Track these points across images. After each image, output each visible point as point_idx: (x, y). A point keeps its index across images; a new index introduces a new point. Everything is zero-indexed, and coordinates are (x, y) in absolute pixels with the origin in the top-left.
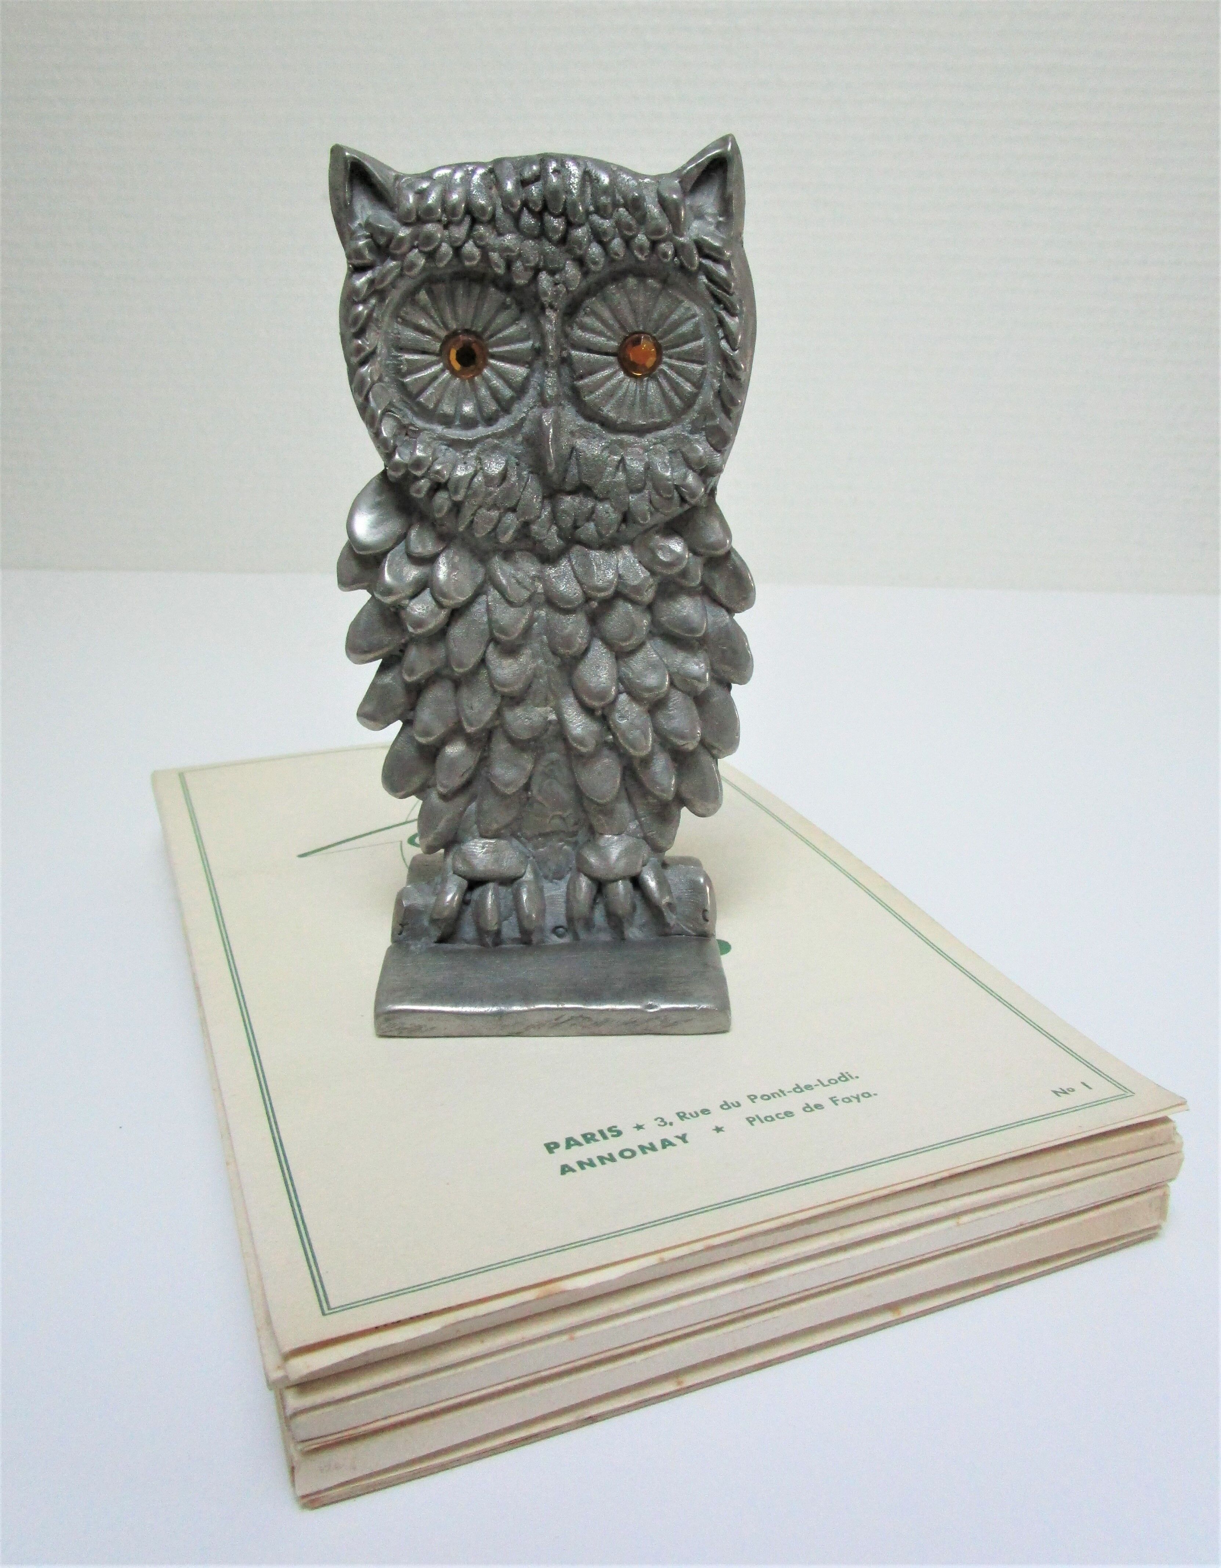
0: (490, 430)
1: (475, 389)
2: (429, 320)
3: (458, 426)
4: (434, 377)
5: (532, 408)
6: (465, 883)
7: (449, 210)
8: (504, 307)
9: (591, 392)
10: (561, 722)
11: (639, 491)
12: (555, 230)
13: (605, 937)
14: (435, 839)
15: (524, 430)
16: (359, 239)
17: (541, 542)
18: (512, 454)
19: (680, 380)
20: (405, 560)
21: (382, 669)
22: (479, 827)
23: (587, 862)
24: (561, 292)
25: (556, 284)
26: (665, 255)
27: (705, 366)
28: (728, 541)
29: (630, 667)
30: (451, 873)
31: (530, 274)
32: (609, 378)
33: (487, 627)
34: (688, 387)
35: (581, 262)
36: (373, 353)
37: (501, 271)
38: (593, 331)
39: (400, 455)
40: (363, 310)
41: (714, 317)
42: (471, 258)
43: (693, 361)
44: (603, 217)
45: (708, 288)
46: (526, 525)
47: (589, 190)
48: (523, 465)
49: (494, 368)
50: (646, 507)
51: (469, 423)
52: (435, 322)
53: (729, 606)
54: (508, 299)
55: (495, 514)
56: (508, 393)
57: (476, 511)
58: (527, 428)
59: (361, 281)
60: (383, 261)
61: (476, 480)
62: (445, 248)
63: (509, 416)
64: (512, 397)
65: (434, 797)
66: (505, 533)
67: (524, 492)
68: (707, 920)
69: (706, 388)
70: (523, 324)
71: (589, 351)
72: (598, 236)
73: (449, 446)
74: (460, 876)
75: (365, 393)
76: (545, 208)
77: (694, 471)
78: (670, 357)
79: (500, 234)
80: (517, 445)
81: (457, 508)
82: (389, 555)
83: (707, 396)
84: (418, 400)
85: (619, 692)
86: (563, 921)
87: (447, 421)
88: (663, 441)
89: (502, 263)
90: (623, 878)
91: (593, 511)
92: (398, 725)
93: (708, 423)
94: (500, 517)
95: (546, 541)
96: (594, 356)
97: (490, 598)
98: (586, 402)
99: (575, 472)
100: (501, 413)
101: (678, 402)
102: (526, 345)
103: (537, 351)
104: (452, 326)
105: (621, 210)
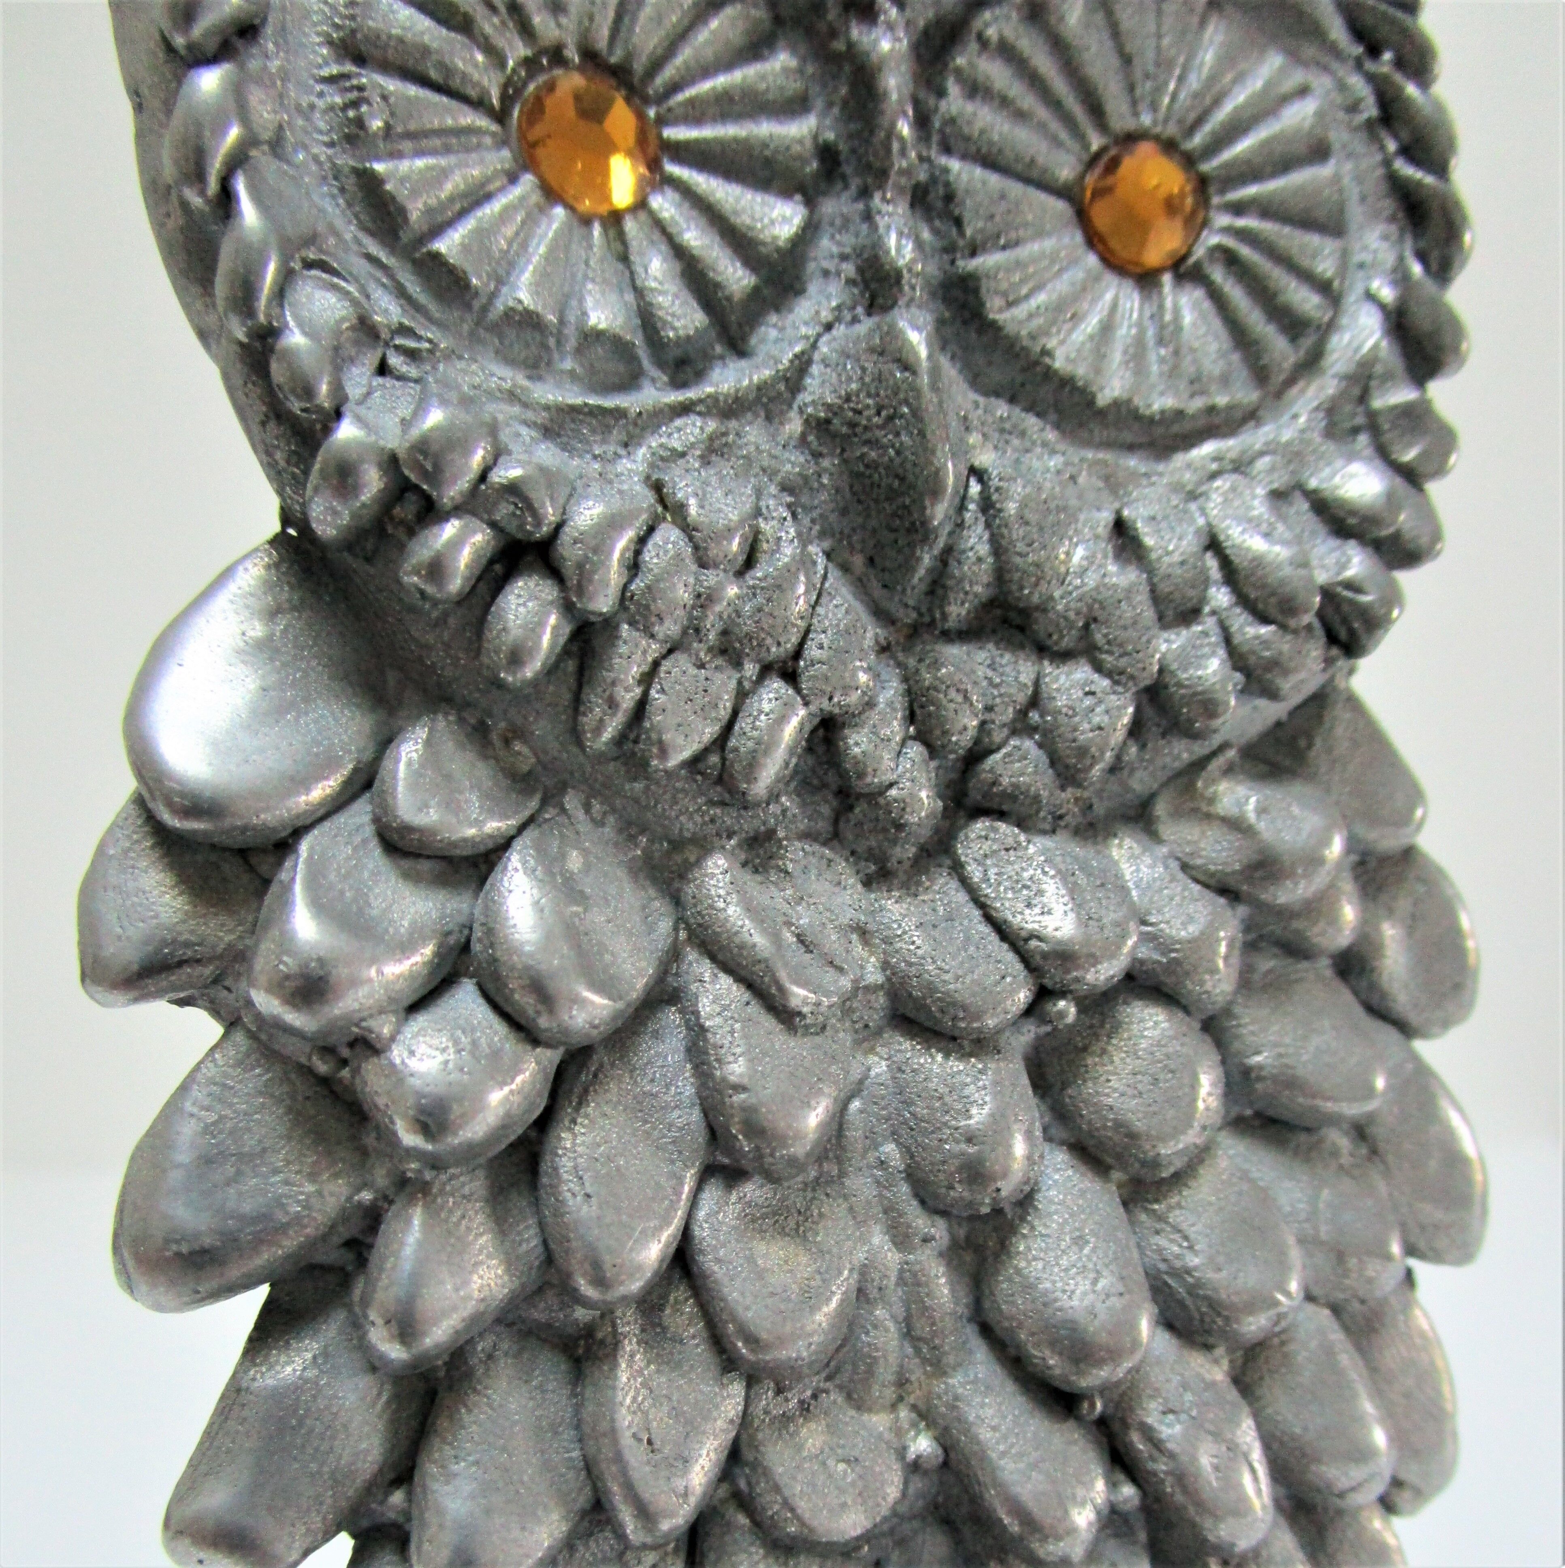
0: (689, 393)
1: (625, 254)
4: (483, 193)
5: (829, 327)
9: (1013, 301)
11: (1194, 615)
15: (804, 397)
18: (772, 472)
20: (374, 854)
21: (274, 1328)
27: (1344, 240)
33: (696, 1115)
34: (1305, 299)
43: (1309, 225)
46: (829, 729)
48: (806, 520)
49: (686, 191)
50: (1216, 664)
53: (1412, 1017)
57: (656, 664)
58: (817, 391)
61: (657, 540)
63: (743, 363)
64: (755, 293)
66: (760, 753)
67: (821, 609)
69: (1352, 298)
70: (783, 60)
71: (994, 165)
77: (1362, 542)
78: (1239, 210)
80: (786, 446)
81: (586, 650)
82: (304, 847)
84: (421, 252)
88: (1239, 465)
91: (1034, 698)
93: (1377, 403)
94: (742, 695)
95: (893, 792)
96: (1015, 189)
97: (705, 1006)
98: (994, 327)
99: (984, 549)
100: (718, 349)
101: (1278, 342)
102: (798, 127)
103: (827, 161)
104: (544, 25)
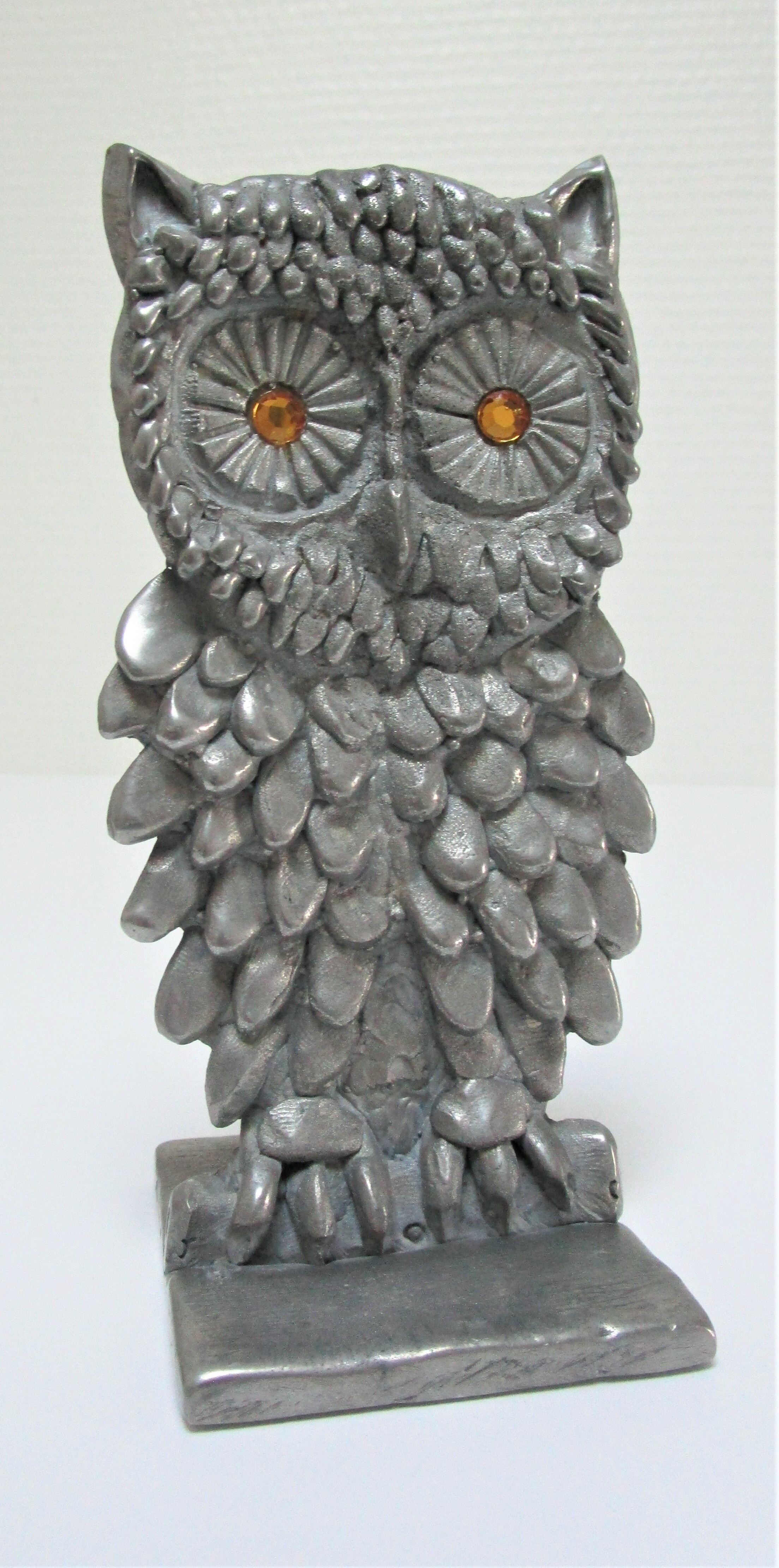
0: (314, 513)
1: (290, 459)
2: (233, 367)
3: (271, 508)
4: (239, 444)
5: (368, 482)
6: (278, 1166)
7: (268, 223)
8: (330, 353)
9: (444, 464)
10: (411, 918)
11: (514, 588)
12: (402, 251)
13: (478, 1234)
14: (233, 1103)
15: (358, 512)
16: (146, 255)
17: (383, 661)
18: (344, 542)
19: (556, 444)
20: (198, 689)
21: (157, 853)
22: (294, 1082)
23: (449, 1120)
24: (408, 330)
25: (401, 321)
26: (539, 286)
27: (587, 428)
28: (620, 659)
29: (502, 831)
30: (257, 1153)
31: (366, 309)
32: (463, 446)
33: (310, 780)
34: (569, 455)
35: (433, 295)
36: (161, 404)
37: (331, 303)
38: (443, 384)
39: (197, 540)
40: (149, 348)
41: (599, 365)
42: (292, 285)
43: (573, 422)
44: (461, 237)
45: (589, 329)
46: (364, 638)
47: (440, 208)
48: (357, 558)
49: (314, 432)
50: (522, 608)
51: (286, 504)
52: (240, 370)
53: (622, 746)
54: (336, 343)
55: (323, 623)
56: (333, 464)
57: (298, 619)
58: (363, 508)
59: (148, 310)
60: (179, 285)
61: (299, 575)
62: (260, 269)
63: (335, 496)
64: (340, 471)
65: (231, 1038)
66: (336, 648)
67: (361, 594)
68: (615, 1196)
69: (591, 454)
70: (353, 377)
71: (438, 410)
72: (455, 261)
73: (261, 532)
74: (271, 1156)
75: (150, 456)
76: (390, 224)
77: (585, 558)
78: (543, 418)
79: (331, 256)
80: (350, 531)
81: (273, 613)
82: (174, 686)
83: (594, 465)
84: (217, 471)
85: (490, 870)
86: (419, 1215)
87: (255, 498)
88: (538, 524)
89: (333, 293)
90: (503, 1142)
91: (449, 621)
92: (178, 934)
93: (597, 498)
94: (330, 628)
95: (389, 661)
96: (446, 417)
97: (314, 741)
98: (435, 476)
99: (427, 565)
100: (326, 491)
101: (556, 473)
102: (358, 404)
103: (370, 413)
104: (262, 377)
105: (483, 232)
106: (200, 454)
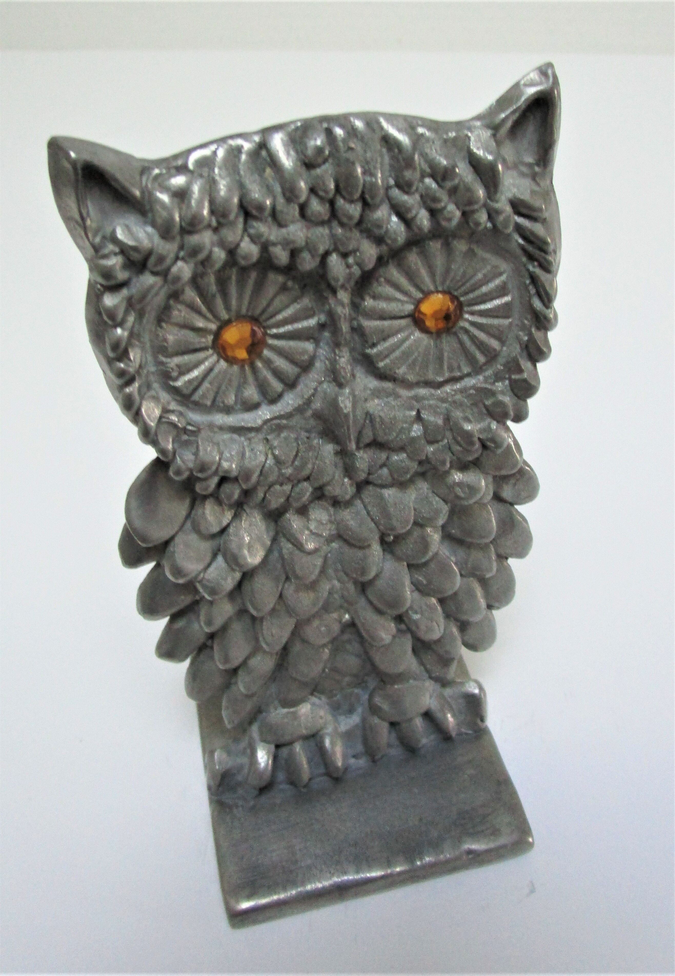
0: (276, 412)
1: (254, 370)
3: (240, 410)
5: (321, 384)
7: (219, 209)
8: (283, 289)
9: (386, 358)
10: (355, 621)
11: (438, 441)
12: (350, 214)
15: (314, 408)
16: (105, 257)
18: (302, 429)
19: (482, 335)
20: (194, 537)
21: (175, 617)
22: (280, 702)
23: (380, 708)
24: (354, 272)
25: (349, 266)
26: (478, 222)
27: (511, 320)
30: (259, 741)
31: (318, 260)
32: (403, 341)
33: (282, 571)
34: (492, 343)
35: (378, 240)
37: (283, 261)
38: (387, 299)
39: (181, 460)
41: (526, 274)
42: (247, 257)
43: (498, 317)
44: (407, 192)
45: (522, 247)
46: (320, 488)
48: (313, 435)
49: (273, 348)
50: (444, 453)
51: (252, 407)
53: (513, 502)
54: (290, 283)
55: (287, 488)
56: (292, 370)
57: (268, 489)
58: (317, 404)
59: (115, 300)
60: (140, 277)
61: (267, 465)
62: (216, 253)
63: (295, 394)
64: (298, 374)
66: (299, 498)
67: (317, 461)
68: (484, 722)
69: (512, 341)
70: (307, 302)
71: (381, 318)
72: (398, 210)
73: (232, 433)
74: (268, 743)
75: (135, 407)
78: (472, 313)
79: (282, 226)
80: (306, 421)
81: (248, 494)
82: (175, 539)
83: (513, 349)
84: (194, 397)
85: (412, 594)
86: (361, 749)
87: (227, 409)
88: (462, 392)
89: (285, 255)
91: (387, 460)
93: (512, 377)
94: (293, 488)
96: (388, 323)
97: (285, 551)
98: (377, 368)
99: (370, 433)
100: (286, 389)
101: (481, 359)
102: (312, 322)
103: (322, 326)
104: (225, 315)
105: (428, 181)
106: (176, 391)
